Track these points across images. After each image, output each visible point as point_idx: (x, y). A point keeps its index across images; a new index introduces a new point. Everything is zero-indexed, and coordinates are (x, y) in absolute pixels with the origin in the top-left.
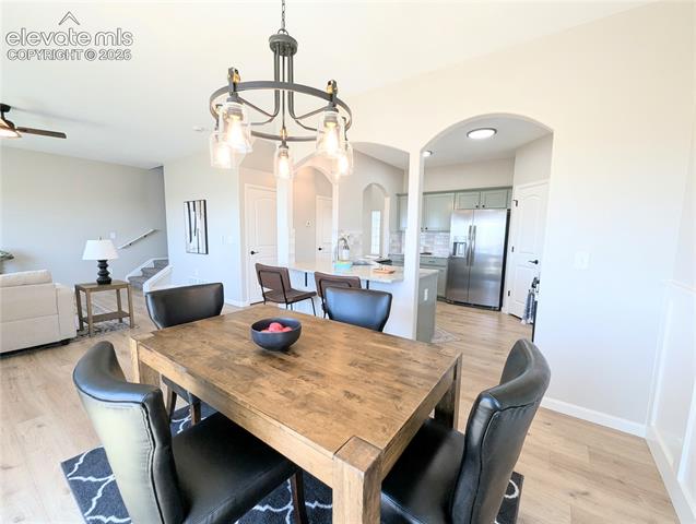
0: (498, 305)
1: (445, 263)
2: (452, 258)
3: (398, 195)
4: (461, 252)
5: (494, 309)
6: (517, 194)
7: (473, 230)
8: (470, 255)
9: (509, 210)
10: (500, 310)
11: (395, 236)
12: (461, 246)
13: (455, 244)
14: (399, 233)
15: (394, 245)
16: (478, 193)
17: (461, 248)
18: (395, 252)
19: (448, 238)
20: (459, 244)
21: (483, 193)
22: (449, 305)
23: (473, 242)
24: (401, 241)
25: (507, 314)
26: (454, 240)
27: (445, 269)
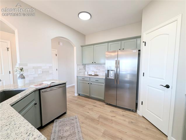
1: (104, 81)
2: (107, 79)
3: (82, 46)
4: (112, 76)
5: (132, 111)
8: (117, 75)
9: (139, 51)
10: (136, 111)
11: (82, 67)
12: (112, 72)
13: (108, 71)
14: (84, 65)
15: (80, 71)
16: (120, 42)
17: (112, 73)
18: (81, 75)
19: (104, 67)
20: (110, 71)
21: (123, 42)
22: (106, 105)
23: (118, 69)
24: (85, 69)
25: (141, 116)
26: (108, 68)
27: (104, 85)
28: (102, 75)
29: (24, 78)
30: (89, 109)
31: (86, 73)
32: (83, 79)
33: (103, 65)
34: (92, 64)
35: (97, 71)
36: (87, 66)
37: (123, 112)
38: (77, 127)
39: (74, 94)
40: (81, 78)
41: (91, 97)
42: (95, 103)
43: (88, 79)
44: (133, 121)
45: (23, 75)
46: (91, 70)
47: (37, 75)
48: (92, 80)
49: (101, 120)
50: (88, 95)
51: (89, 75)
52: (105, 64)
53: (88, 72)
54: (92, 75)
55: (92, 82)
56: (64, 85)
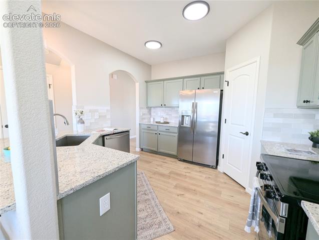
0: (215, 164)
1: (176, 130)
2: (181, 127)
3: (146, 82)
4: (187, 123)
5: (212, 167)
6: (227, 77)
7: (195, 106)
8: (193, 123)
9: (222, 91)
10: (216, 168)
11: (146, 111)
12: (187, 117)
13: (183, 116)
14: (149, 108)
15: (144, 117)
16: (199, 78)
17: (187, 119)
18: (145, 122)
19: (177, 112)
20: (185, 117)
21: (203, 78)
22: (179, 162)
23: (195, 114)
24: (150, 114)
25: (222, 172)
26: (182, 113)
27: (176, 135)
28: (174, 122)
29: (83, 123)
30: (158, 165)
31: (152, 120)
32: (149, 128)
33: (175, 109)
34: (159, 107)
35: (167, 117)
36: (153, 110)
37: (201, 169)
38: (145, 181)
39: (135, 149)
40: (145, 127)
41: (160, 152)
42: (165, 159)
43: (155, 128)
44: (210, 176)
45: (83, 119)
46: (159, 116)
47: (93, 121)
48: (161, 129)
49: (172, 175)
50: (155, 149)
51: (157, 122)
52: (178, 107)
53: (154, 119)
54: (161, 122)
55: (160, 131)
56: (127, 133)
